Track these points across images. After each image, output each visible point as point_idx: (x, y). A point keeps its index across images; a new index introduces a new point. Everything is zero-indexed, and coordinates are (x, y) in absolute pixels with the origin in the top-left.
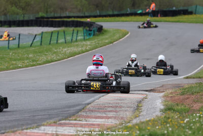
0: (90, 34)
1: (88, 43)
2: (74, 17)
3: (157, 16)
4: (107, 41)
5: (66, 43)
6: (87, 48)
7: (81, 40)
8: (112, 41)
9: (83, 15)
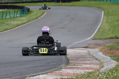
0: (23, 13)
1: (24, 18)
2: (10, 3)
3: (59, 2)
4: (34, 17)
5: (10, 18)
6: (25, 22)
7: (19, 17)
8: (37, 17)
9: (15, 2)
